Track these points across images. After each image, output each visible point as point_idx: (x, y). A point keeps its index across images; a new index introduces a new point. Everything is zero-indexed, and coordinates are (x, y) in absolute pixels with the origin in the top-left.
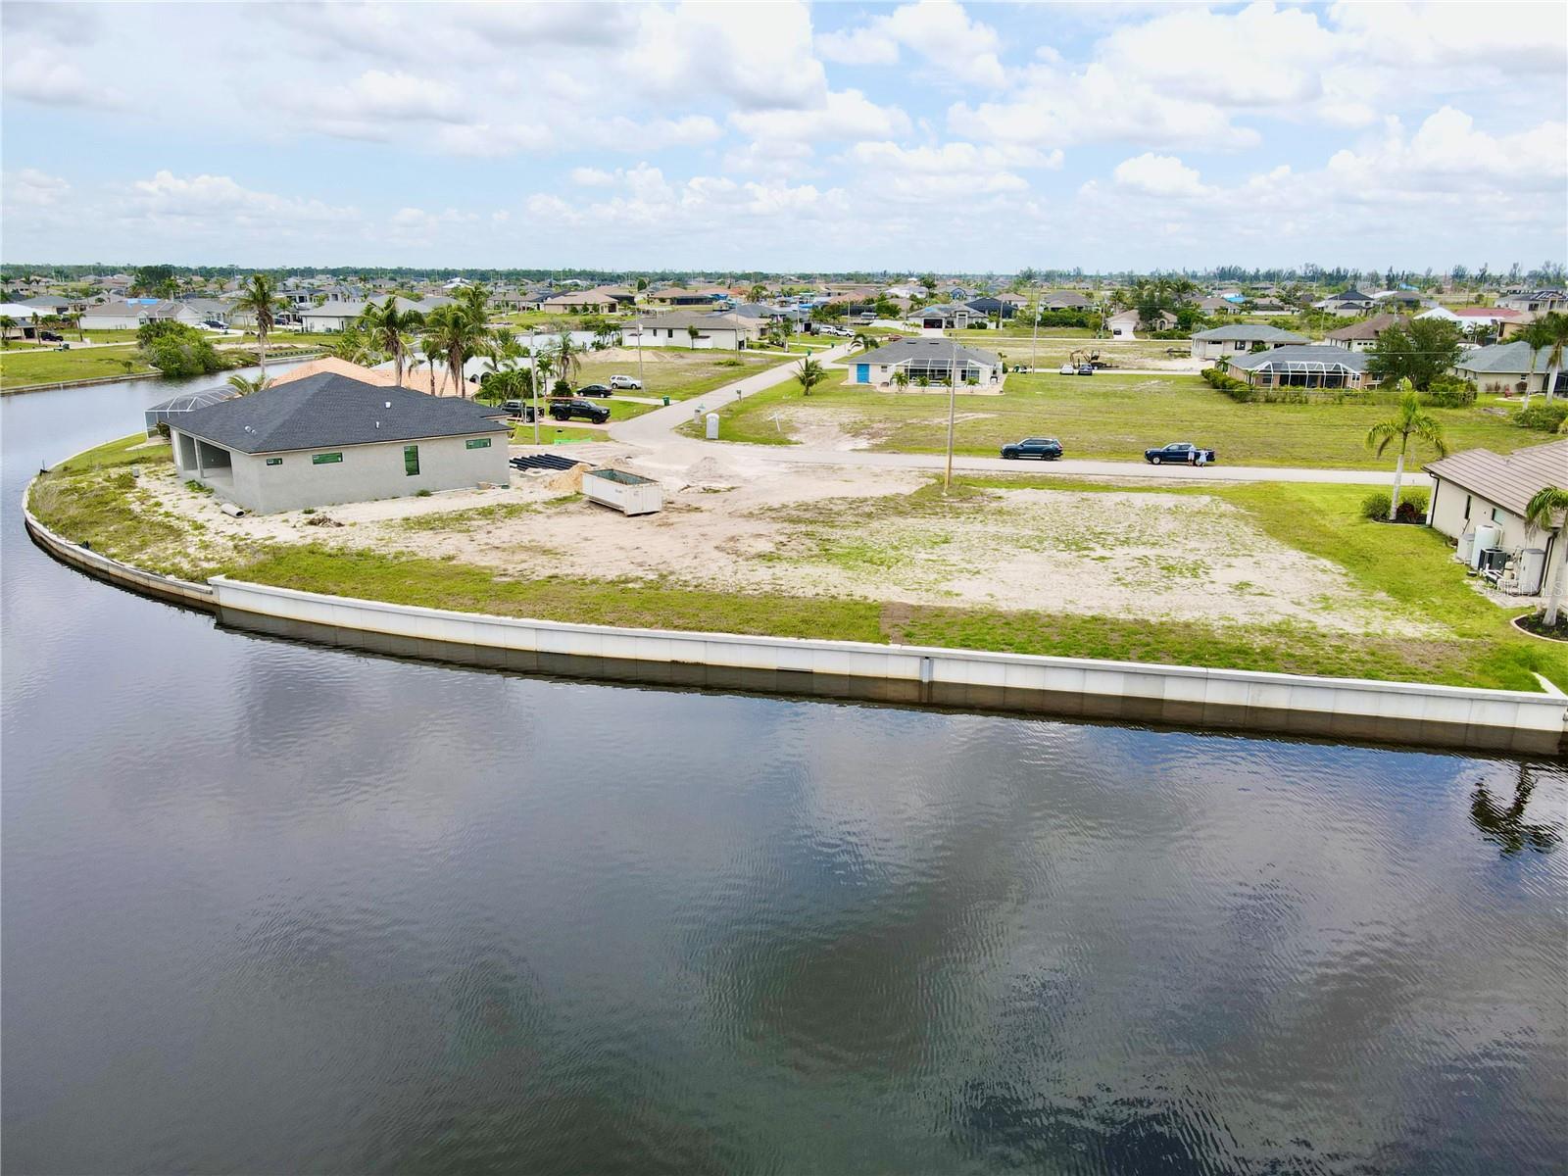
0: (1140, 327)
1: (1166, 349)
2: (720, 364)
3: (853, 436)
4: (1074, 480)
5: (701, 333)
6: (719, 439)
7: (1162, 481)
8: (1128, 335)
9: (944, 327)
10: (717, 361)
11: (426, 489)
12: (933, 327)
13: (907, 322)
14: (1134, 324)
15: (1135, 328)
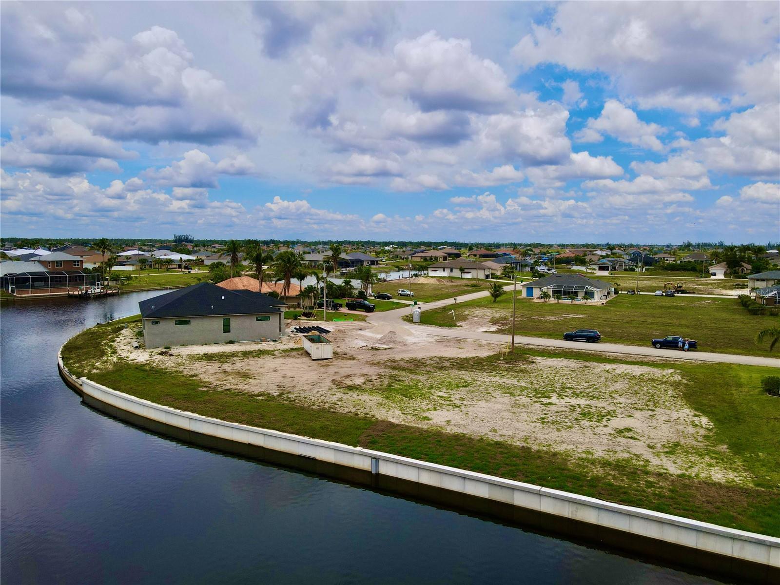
0: (728, 271)
1: (735, 284)
2: (468, 285)
3: (492, 324)
4: (596, 355)
5: (466, 271)
6: (420, 323)
7: (652, 359)
8: (720, 276)
9: (610, 270)
10: (466, 284)
11: (232, 340)
12: (604, 270)
13: (589, 267)
14: (724, 270)
15: (725, 272)
